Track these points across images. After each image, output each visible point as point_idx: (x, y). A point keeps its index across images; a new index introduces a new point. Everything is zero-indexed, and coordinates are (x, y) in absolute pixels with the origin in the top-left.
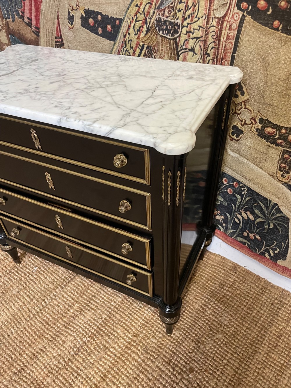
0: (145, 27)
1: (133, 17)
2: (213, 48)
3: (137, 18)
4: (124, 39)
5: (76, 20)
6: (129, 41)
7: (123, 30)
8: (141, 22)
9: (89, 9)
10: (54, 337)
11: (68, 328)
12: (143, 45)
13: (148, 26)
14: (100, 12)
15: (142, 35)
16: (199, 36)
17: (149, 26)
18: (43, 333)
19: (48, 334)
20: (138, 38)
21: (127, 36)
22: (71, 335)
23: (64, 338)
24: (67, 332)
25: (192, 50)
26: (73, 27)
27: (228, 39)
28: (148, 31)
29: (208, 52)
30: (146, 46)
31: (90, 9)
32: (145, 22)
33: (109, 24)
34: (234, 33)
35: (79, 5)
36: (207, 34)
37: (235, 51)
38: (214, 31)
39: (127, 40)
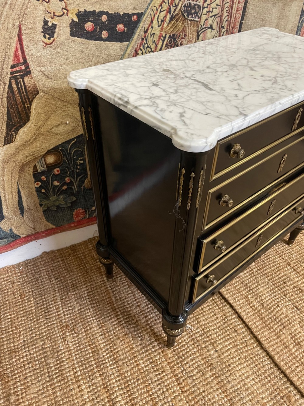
0: (168, 16)
1: (158, 7)
2: (227, 20)
3: (162, 8)
4: (145, 35)
5: (59, 30)
6: (151, 36)
7: (144, 24)
8: (165, 11)
9: (85, 10)
10: (280, 323)
11: (273, 310)
12: (166, 35)
13: (171, 14)
14: (105, 11)
15: (165, 26)
16: (217, 13)
17: (173, 15)
18: (274, 333)
19: (276, 329)
20: (162, 29)
21: (150, 30)
22: (281, 309)
23: (283, 316)
24: (278, 312)
25: (211, 27)
26: (54, 41)
27: (237, 11)
28: (171, 20)
29: (223, 25)
30: (168, 36)
31: (88, 10)
32: (169, 11)
33: (120, 23)
34: (242, 5)
35: (68, 8)
36: (222, 10)
37: (242, 19)
38: (228, 7)
39: (150, 35)
